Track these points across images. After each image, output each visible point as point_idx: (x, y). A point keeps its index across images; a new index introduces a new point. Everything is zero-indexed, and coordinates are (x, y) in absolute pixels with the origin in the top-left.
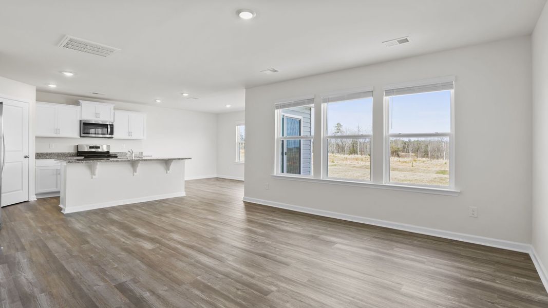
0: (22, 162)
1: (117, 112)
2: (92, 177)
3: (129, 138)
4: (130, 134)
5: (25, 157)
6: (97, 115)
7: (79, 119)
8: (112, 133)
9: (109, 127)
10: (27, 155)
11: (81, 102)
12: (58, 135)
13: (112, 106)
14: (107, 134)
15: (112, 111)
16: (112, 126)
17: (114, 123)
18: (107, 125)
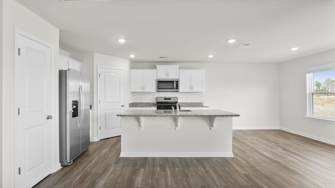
0: (120, 109)
1: (181, 71)
2: (140, 129)
3: (191, 91)
4: (191, 88)
5: (122, 106)
6: (167, 74)
7: (155, 78)
8: (177, 87)
9: (175, 83)
10: (123, 105)
11: (157, 66)
12: (144, 91)
13: (177, 66)
14: (174, 89)
15: (178, 70)
16: (177, 82)
17: (179, 80)
18: (173, 82)
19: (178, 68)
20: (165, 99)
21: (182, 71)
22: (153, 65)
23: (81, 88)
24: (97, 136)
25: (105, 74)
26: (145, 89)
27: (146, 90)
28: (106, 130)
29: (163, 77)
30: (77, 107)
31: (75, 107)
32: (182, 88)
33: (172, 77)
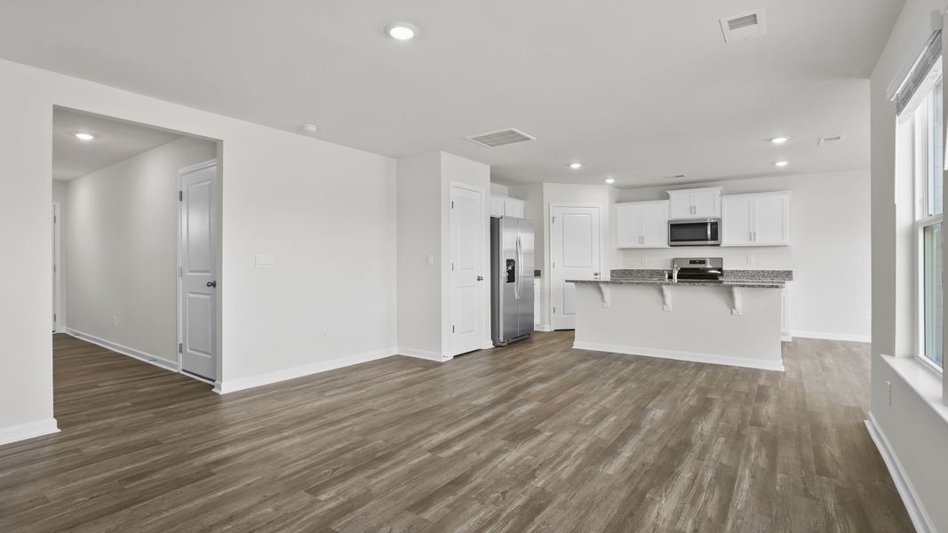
1: (726, 199)
3: (752, 243)
4: (751, 236)
5: (595, 274)
6: (693, 210)
7: (666, 219)
8: (715, 236)
9: (709, 227)
10: (598, 272)
11: (669, 192)
12: (643, 246)
13: (717, 191)
14: (707, 240)
15: (718, 199)
16: (715, 226)
17: (720, 220)
18: (706, 224)
19: (719, 193)
20: (693, 262)
21: (728, 200)
22: (662, 192)
23: (518, 243)
24: (550, 324)
25: (563, 218)
26: (645, 243)
27: (647, 245)
28: (564, 314)
29: (683, 215)
30: (513, 268)
31: (510, 268)
32: (726, 237)
33: (704, 213)
